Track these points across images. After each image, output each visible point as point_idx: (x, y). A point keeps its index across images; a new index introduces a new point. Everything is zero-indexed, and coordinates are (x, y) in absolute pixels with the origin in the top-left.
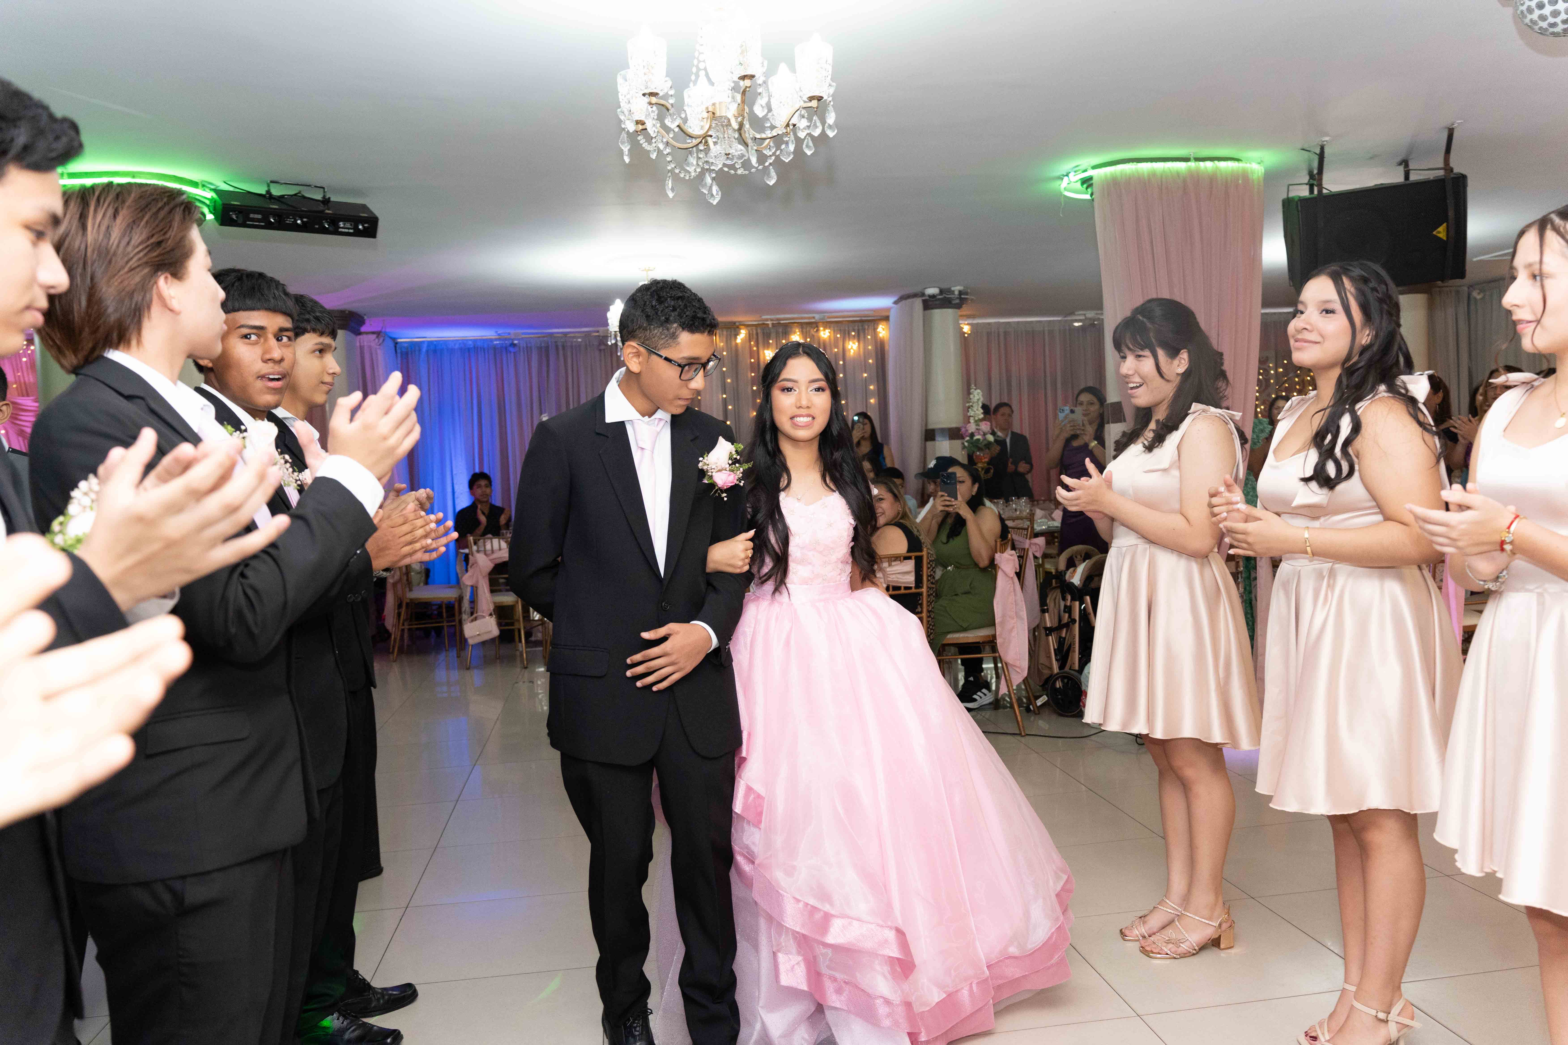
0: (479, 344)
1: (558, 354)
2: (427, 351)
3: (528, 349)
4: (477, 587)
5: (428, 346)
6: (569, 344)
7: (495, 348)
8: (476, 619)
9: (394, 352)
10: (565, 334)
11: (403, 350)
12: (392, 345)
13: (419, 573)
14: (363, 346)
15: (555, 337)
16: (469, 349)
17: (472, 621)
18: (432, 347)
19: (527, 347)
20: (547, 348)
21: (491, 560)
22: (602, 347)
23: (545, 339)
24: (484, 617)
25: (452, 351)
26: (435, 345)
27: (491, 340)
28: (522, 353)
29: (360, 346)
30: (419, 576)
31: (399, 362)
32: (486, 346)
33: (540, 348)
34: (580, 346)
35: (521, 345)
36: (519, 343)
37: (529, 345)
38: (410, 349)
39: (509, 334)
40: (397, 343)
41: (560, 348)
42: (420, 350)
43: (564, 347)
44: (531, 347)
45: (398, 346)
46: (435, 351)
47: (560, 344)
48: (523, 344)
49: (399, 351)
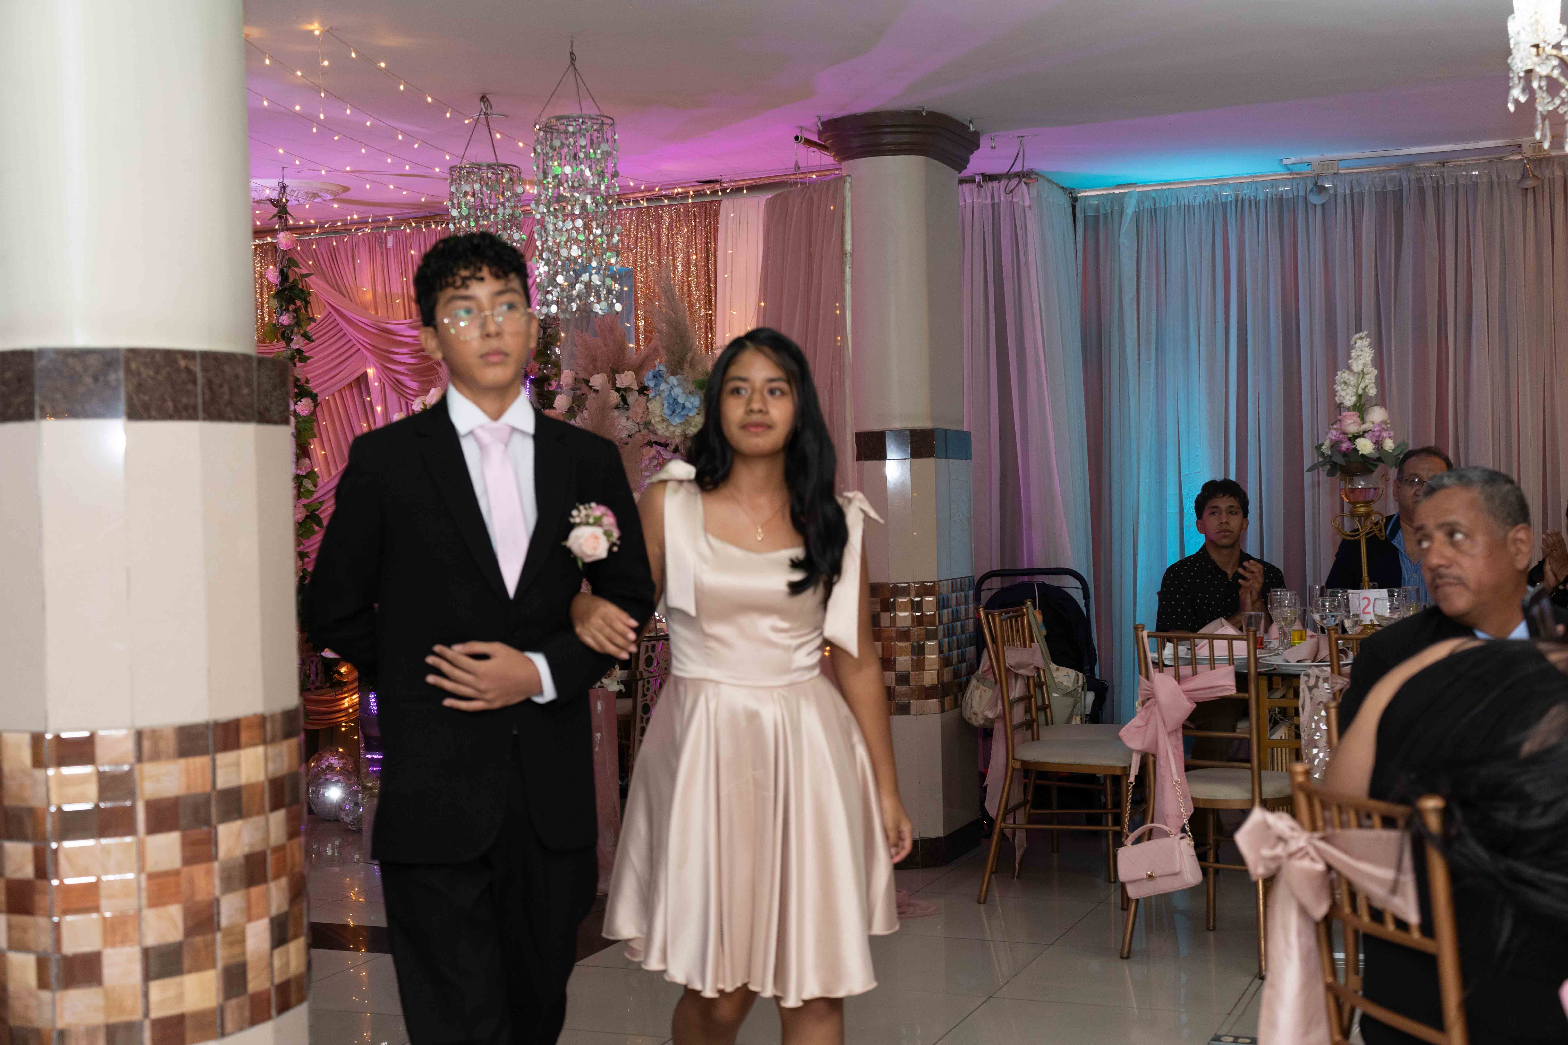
0: (1246, 193)
1: (1423, 205)
2: (1137, 215)
3: (1355, 200)
4: (1154, 756)
5: (1139, 202)
6: (1450, 183)
7: (1280, 201)
8: (1150, 835)
9: (1070, 216)
10: (1443, 160)
11: (1090, 213)
12: (1064, 201)
13: (1068, 694)
14: (999, 203)
15: (1419, 168)
16: (1225, 205)
17: (1138, 841)
18: (1148, 205)
19: (1352, 195)
20: (1399, 195)
21: (1186, 692)
22: (1529, 183)
23: (1395, 174)
24: (1166, 834)
25: (1188, 210)
26: (1154, 199)
27: (1274, 184)
28: (1340, 209)
29: (993, 204)
30: (1070, 701)
31: (1080, 238)
32: (1261, 197)
33: (1381, 197)
34: (1476, 185)
35: (1340, 190)
36: (1335, 187)
37: (1356, 190)
38: (1102, 211)
39: (1309, 164)
40: (1075, 200)
41: (1429, 193)
42: (1122, 213)
43: (1436, 189)
44: (1361, 194)
45: (1078, 205)
46: (1153, 212)
47: (1427, 183)
48: (1343, 189)
49: (1080, 216)
